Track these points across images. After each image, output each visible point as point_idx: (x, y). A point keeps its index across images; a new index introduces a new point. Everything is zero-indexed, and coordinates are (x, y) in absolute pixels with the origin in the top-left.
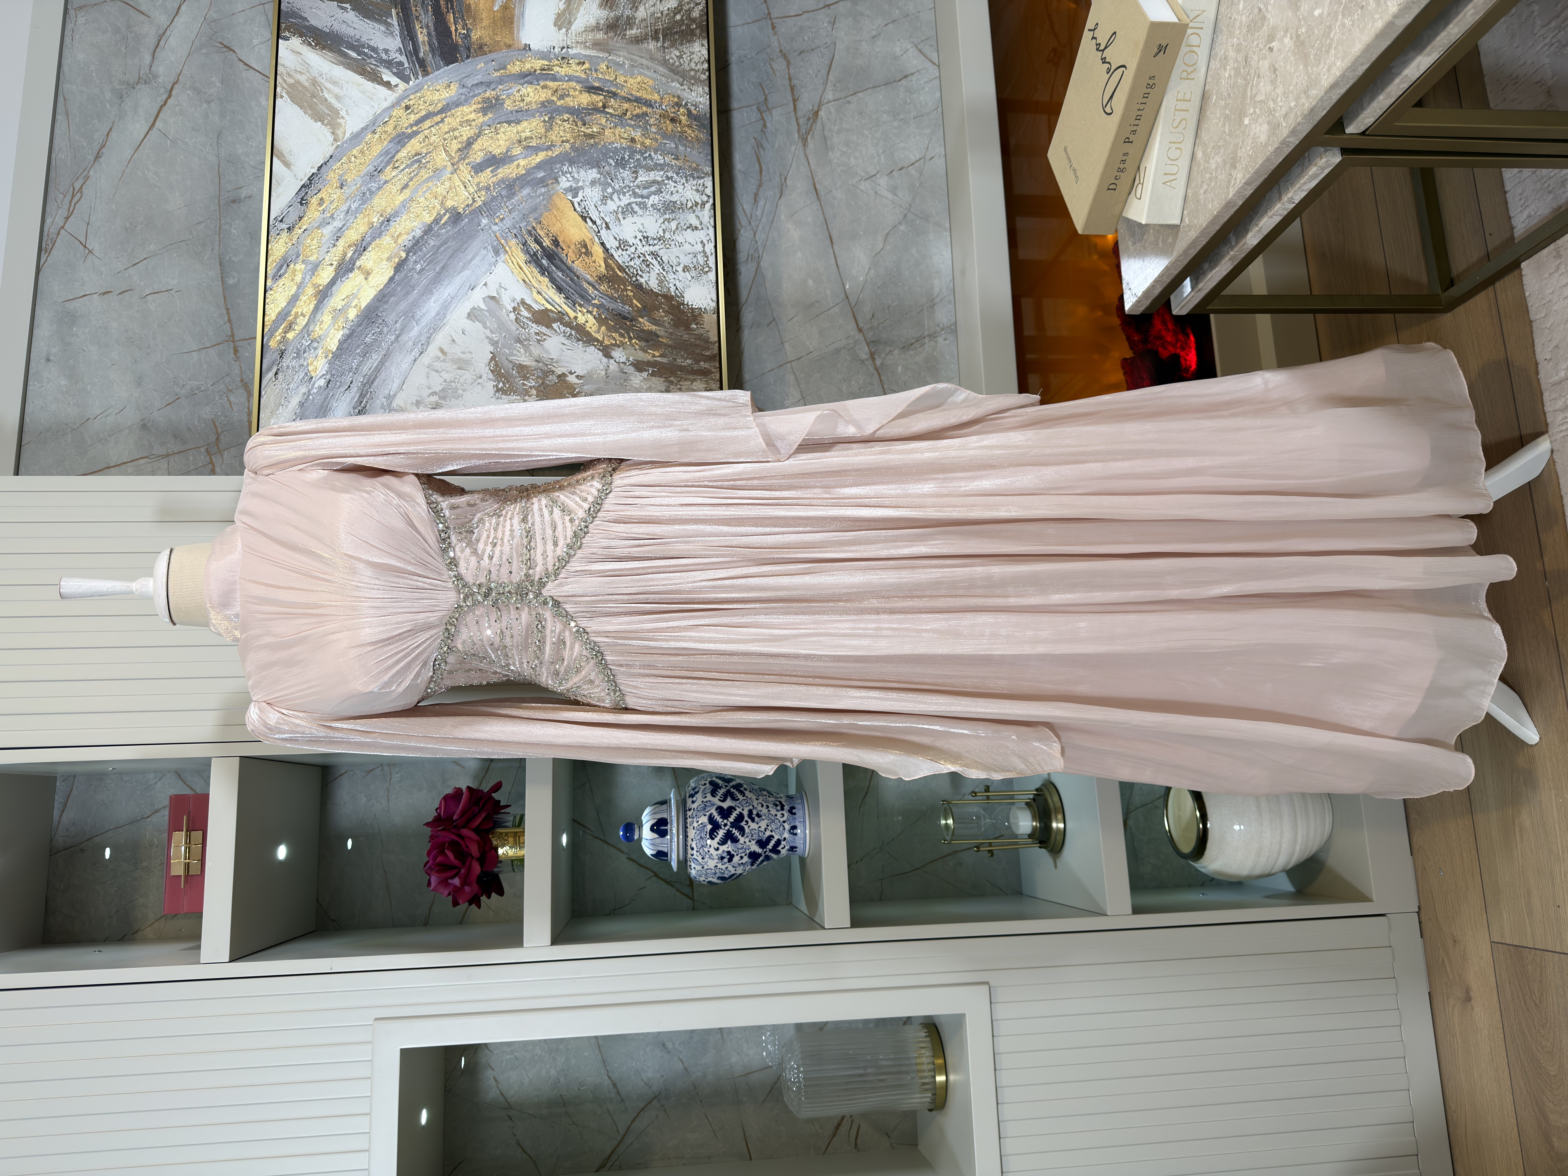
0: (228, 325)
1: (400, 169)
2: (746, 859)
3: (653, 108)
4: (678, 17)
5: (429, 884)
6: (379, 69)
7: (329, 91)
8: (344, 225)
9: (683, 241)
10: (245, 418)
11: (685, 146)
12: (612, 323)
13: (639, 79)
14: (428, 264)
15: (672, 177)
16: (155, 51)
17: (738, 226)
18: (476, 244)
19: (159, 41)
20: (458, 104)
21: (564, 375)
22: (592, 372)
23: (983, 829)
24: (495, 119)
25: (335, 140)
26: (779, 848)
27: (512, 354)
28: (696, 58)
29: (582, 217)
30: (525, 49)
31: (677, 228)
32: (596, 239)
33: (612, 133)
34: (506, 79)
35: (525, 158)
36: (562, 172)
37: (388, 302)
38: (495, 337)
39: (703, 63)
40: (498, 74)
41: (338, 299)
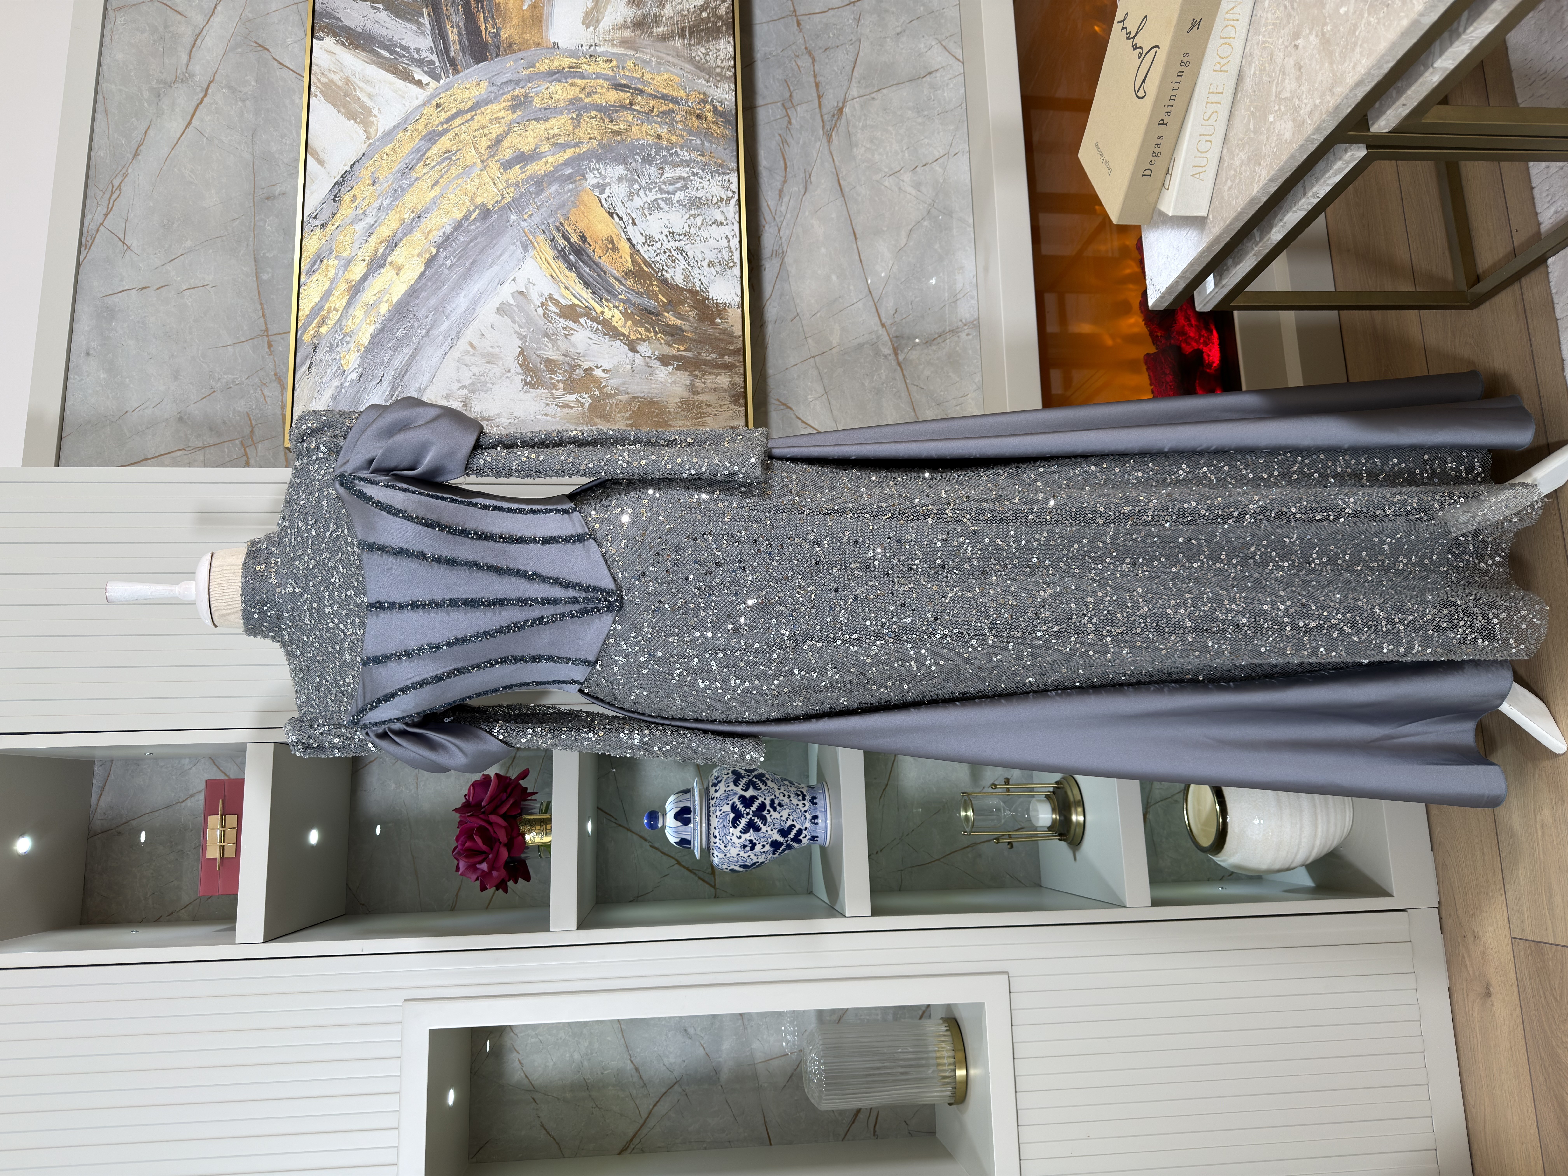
0: (262, 319)
1: (431, 166)
2: (768, 848)
3: (679, 105)
4: (704, 15)
5: (458, 869)
6: (410, 68)
7: (362, 89)
8: (376, 222)
9: (709, 237)
10: (279, 411)
11: (711, 143)
12: (638, 318)
13: (666, 76)
14: (458, 260)
15: (697, 173)
16: (191, 51)
17: (763, 222)
18: (505, 240)
19: (196, 40)
20: (487, 102)
21: (590, 369)
22: (618, 366)
23: (1003, 821)
24: (524, 116)
25: (368, 138)
26: (801, 838)
27: (540, 349)
28: (722, 55)
29: (609, 212)
30: (553, 47)
31: (702, 224)
32: (623, 235)
33: (639, 130)
34: (535, 77)
35: (553, 155)
36: (590, 169)
37: (418, 297)
38: (523, 332)
39: (728, 60)
40: (527, 72)
41: (370, 295)
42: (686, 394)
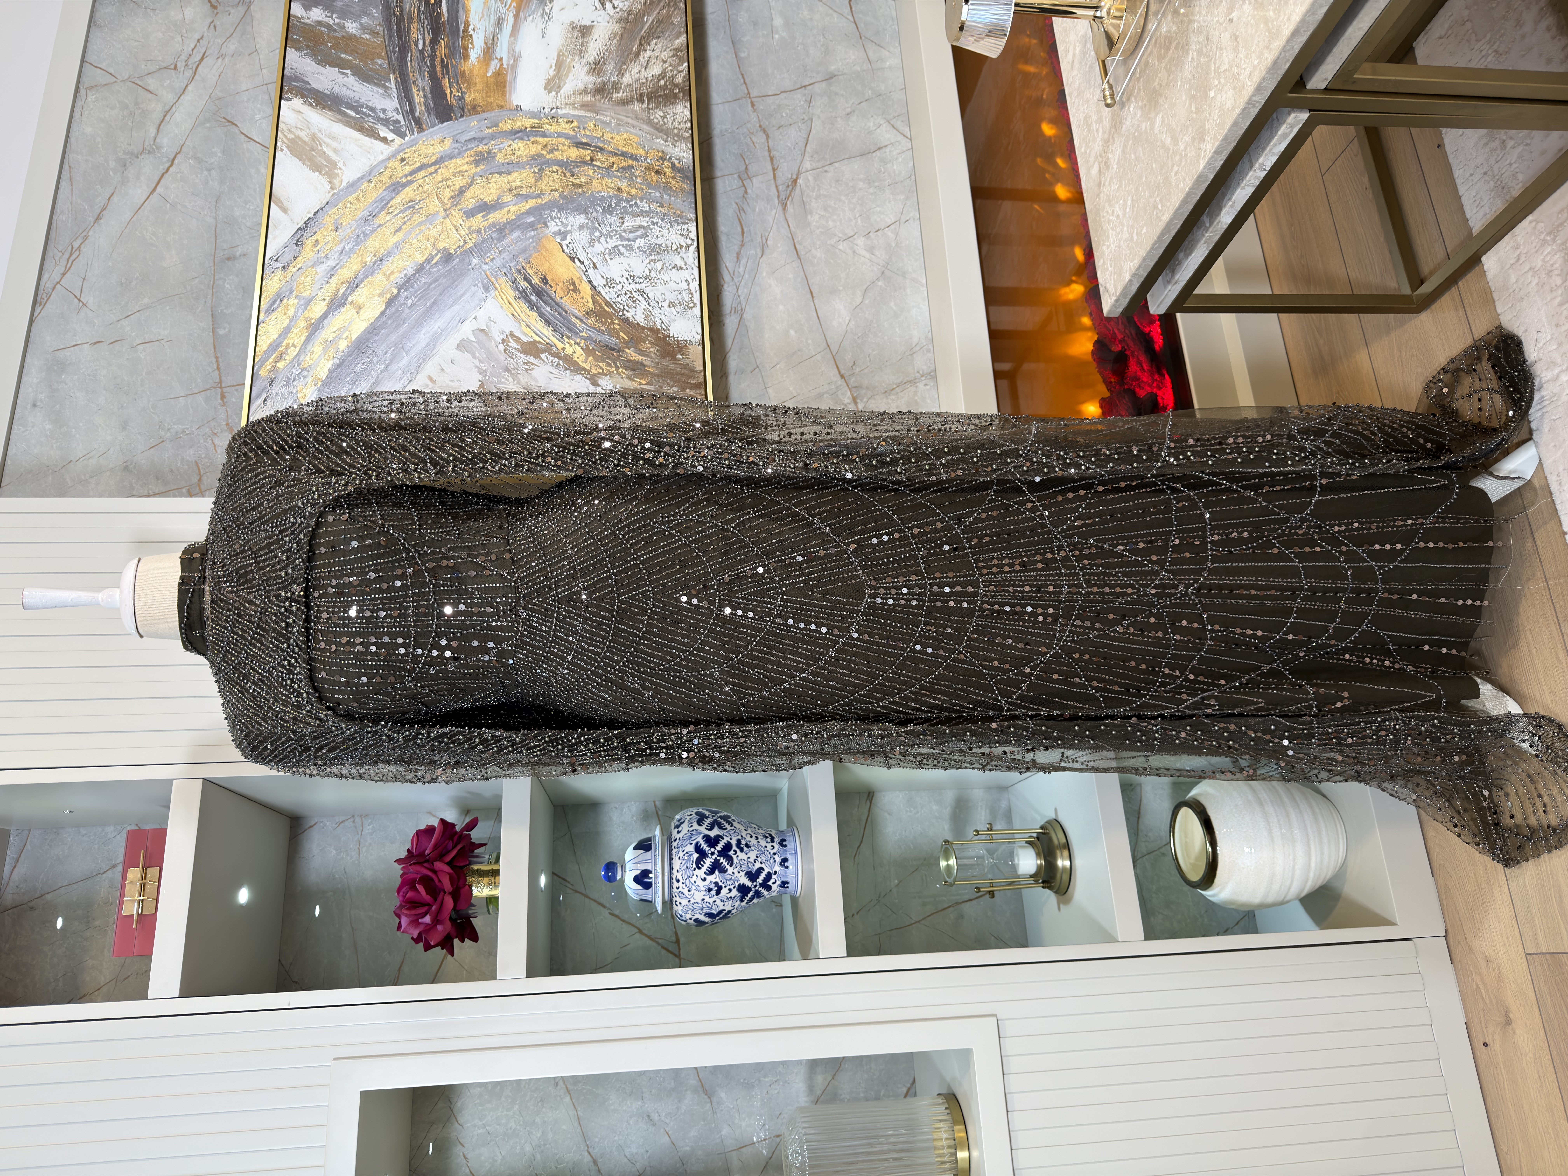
0: (217, 372)
1: (394, 214)
2: (734, 891)
3: (639, 161)
4: (662, 83)
5: (399, 927)
6: (376, 126)
7: (328, 145)
8: (338, 264)
9: (668, 280)
11: (670, 195)
12: (600, 354)
13: (625, 136)
14: (419, 300)
15: (657, 223)
16: (160, 125)
17: (722, 282)
18: (467, 281)
19: (165, 116)
20: (451, 157)
24: (487, 170)
25: (332, 188)
26: (770, 881)
27: (500, 382)
28: (679, 118)
29: (570, 257)
30: (516, 109)
31: (662, 268)
32: (584, 277)
33: (600, 183)
34: (498, 135)
35: (515, 204)
36: (551, 218)
38: (484, 366)
39: (685, 122)
40: (490, 131)
41: (329, 332)
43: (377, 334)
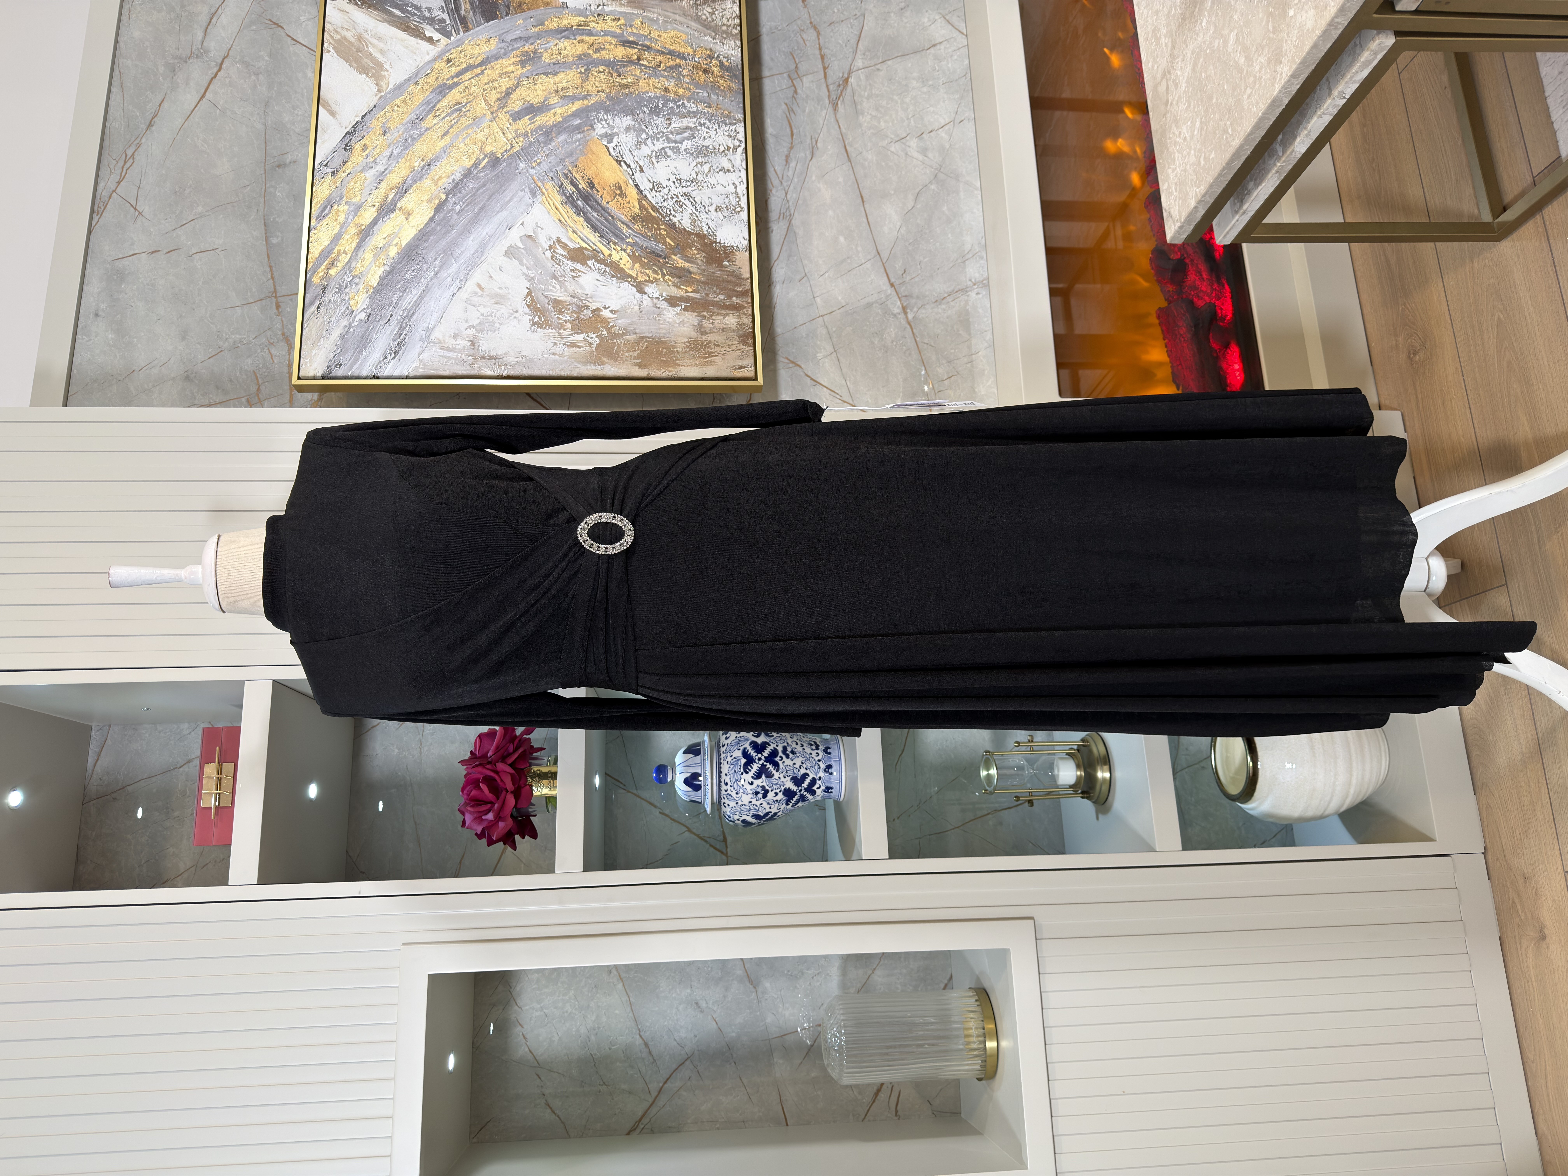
0: (271, 281)
1: (441, 117)
2: (781, 796)
3: (686, 60)
5: (464, 823)
6: (422, 26)
7: (374, 46)
8: (386, 169)
9: (716, 183)
11: (718, 95)
12: (646, 261)
13: (672, 33)
14: (467, 205)
15: (704, 124)
16: (207, 28)
17: (770, 186)
18: (514, 186)
19: (211, 19)
20: (497, 57)
21: (598, 309)
22: (625, 307)
24: (533, 71)
25: (379, 91)
26: (815, 788)
27: (547, 290)
28: (727, 14)
29: (617, 160)
30: (562, 6)
31: (710, 171)
32: (631, 181)
33: (647, 83)
34: (544, 34)
35: (562, 106)
36: (598, 120)
37: (427, 240)
38: (531, 274)
39: (734, 18)
40: (536, 30)
41: (379, 238)
42: (694, 334)
43: (426, 241)
